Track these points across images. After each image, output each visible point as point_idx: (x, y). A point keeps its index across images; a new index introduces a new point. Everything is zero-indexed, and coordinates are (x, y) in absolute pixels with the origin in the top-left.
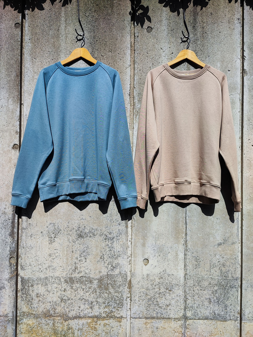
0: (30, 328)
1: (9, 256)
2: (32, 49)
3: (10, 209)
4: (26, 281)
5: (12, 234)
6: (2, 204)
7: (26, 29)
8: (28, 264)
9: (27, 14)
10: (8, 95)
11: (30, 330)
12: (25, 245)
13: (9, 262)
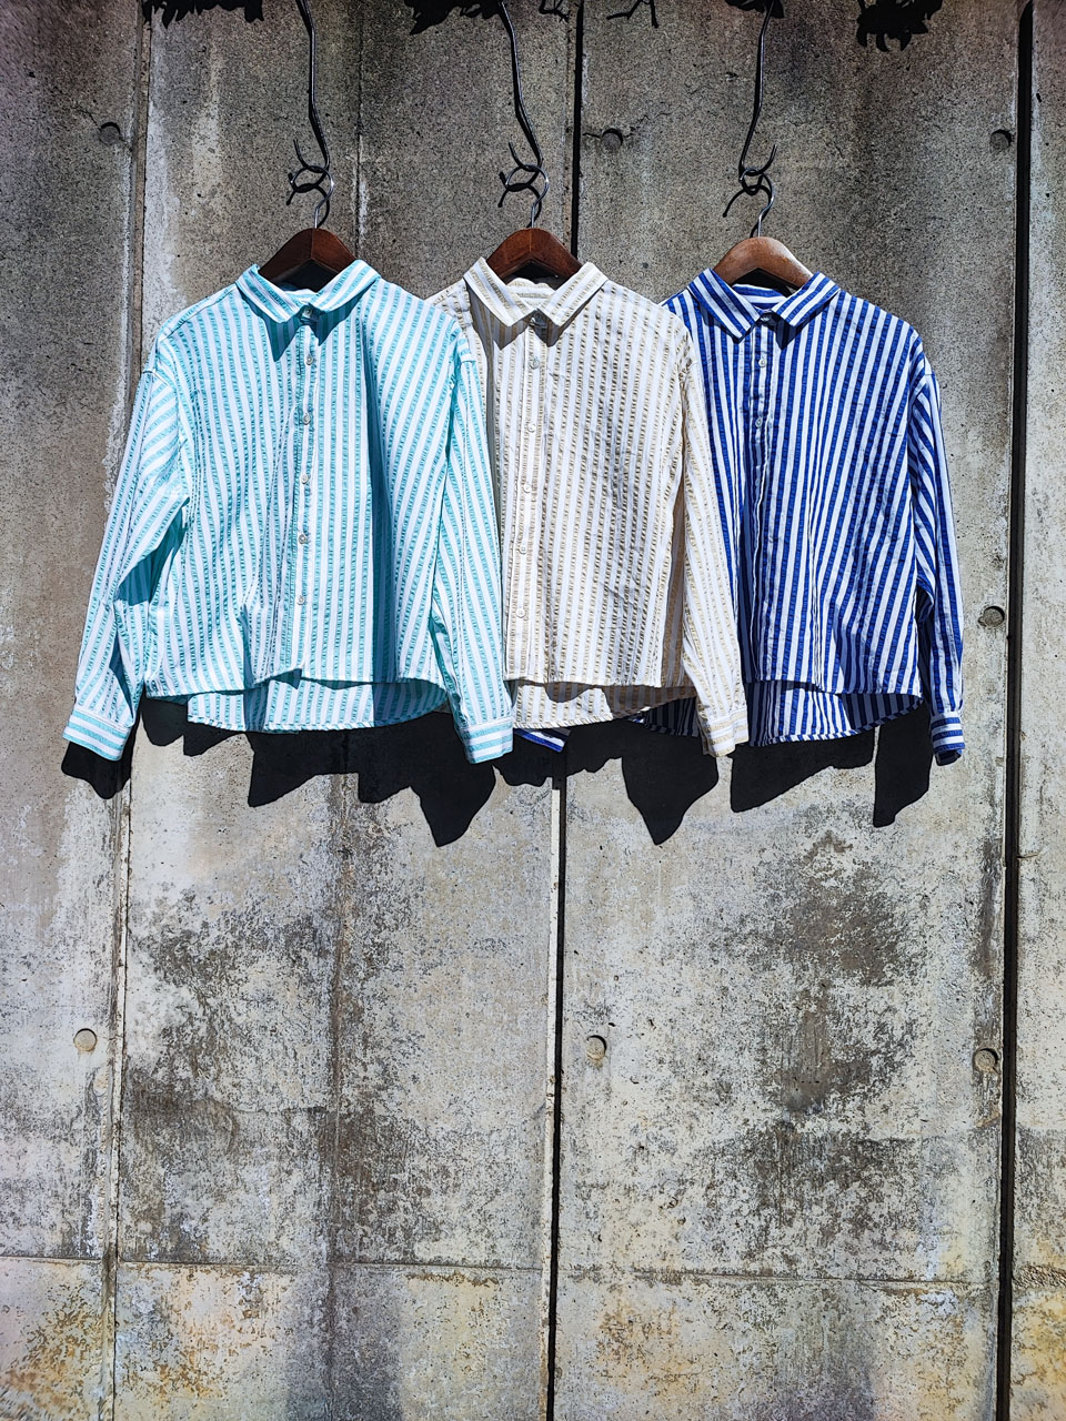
0: (1057, 1331)
1: (971, 1046)
2: (1059, 230)
3: (971, 861)
4: (1039, 1143)
5: (981, 960)
6: (942, 839)
7: (1035, 153)
8: (1048, 1078)
9: (1038, 95)
10: (963, 413)
11: (1056, 1337)
12: (1032, 1001)
13: (971, 1068)
